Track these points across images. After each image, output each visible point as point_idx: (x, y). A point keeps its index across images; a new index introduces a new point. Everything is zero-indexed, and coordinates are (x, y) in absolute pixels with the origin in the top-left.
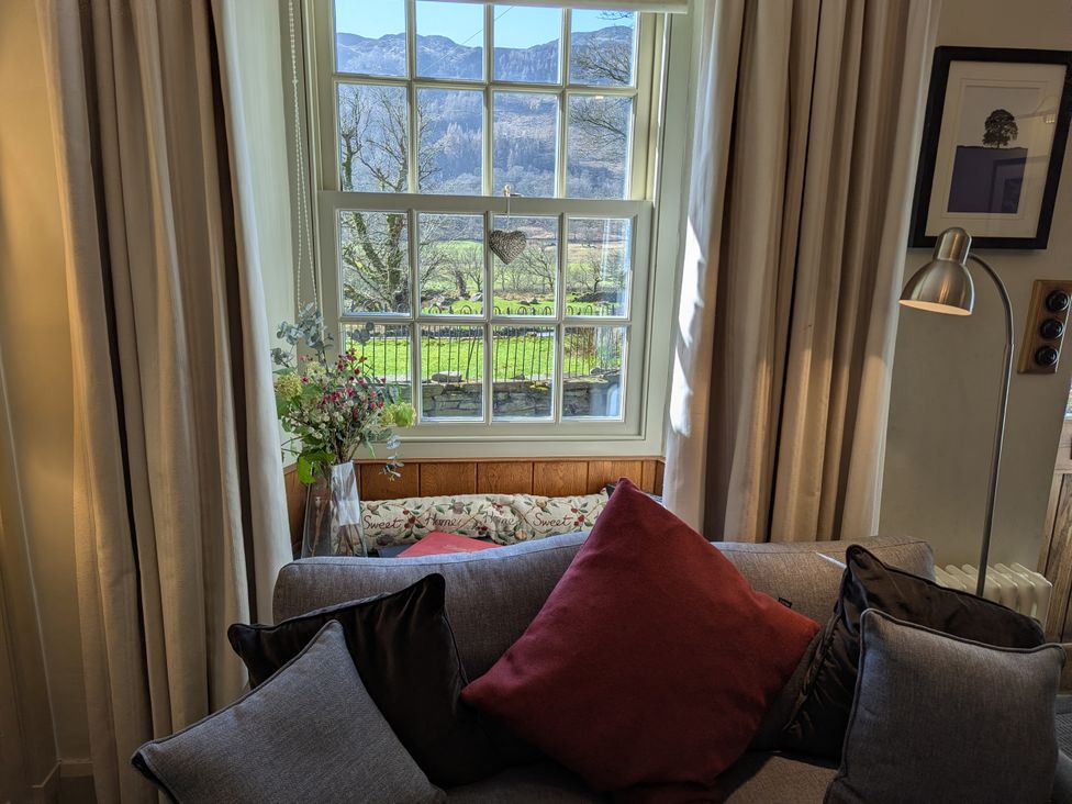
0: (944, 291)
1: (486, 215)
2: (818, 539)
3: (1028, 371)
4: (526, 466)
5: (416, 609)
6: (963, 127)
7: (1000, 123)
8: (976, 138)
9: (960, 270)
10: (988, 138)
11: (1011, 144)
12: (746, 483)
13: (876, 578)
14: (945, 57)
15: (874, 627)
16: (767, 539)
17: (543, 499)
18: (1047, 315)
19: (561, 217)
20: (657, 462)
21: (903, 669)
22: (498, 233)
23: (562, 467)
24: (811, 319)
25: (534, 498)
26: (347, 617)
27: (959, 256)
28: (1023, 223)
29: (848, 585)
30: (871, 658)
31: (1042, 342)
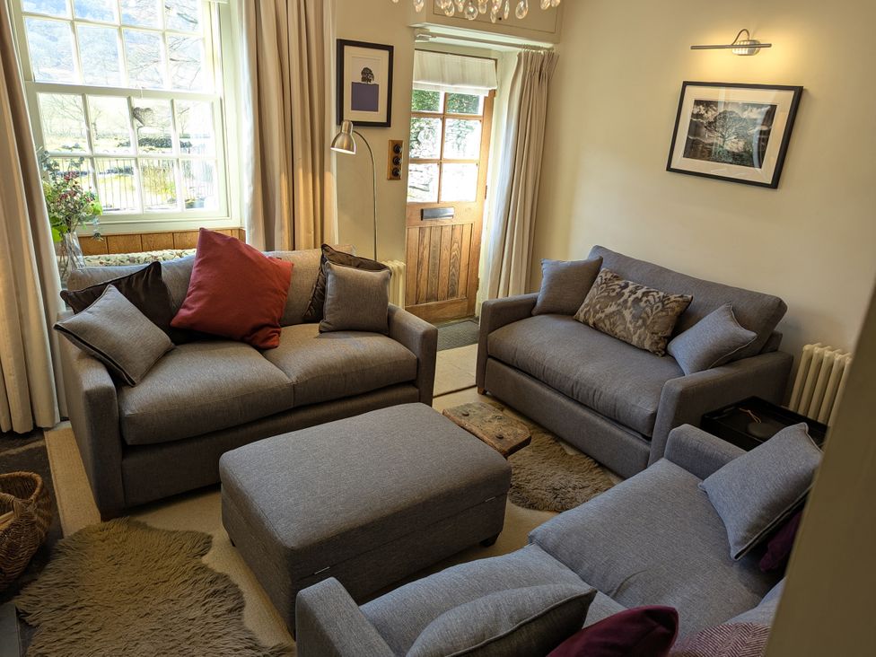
0: (345, 145)
1: (129, 99)
2: (315, 248)
3: (391, 179)
4: (169, 235)
5: (150, 277)
6: (353, 75)
7: (367, 73)
8: (359, 79)
9: (350, 136)
10: (363, 79)
11: (372, 82)
12: (282, 227)
13: (333, 254)
14: (342, 44)
15: (330, 267)
16: (294, 249)
17: (179, 251)
18: (395, 155)
19: (172, 101)
20: (239, 230)
21: (340, 279)
22: (138, 109)
23: (190, 234)
24: (300, 156)
25: (174, 251)
26: (117, 283)
27: (349, 131)
28: (380, 116)
29: (323, 260)
30: (330, 277)
31: (395, 166)
